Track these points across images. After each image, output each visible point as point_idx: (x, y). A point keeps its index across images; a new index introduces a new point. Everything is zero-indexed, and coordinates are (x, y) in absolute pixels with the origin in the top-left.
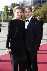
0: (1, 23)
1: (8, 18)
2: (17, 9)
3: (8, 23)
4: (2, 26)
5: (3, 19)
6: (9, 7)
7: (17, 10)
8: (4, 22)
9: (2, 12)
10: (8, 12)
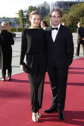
0: (15, 33)
1: (23, 26)
2: (33, 14)
3: (21, 33)
4: (17, 36)
5: (17, 28)
6: (25, 12)
7: (34, 16)
8: (18, 31)
9: (16, 18)
10: (24, 18)
